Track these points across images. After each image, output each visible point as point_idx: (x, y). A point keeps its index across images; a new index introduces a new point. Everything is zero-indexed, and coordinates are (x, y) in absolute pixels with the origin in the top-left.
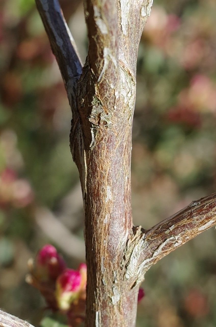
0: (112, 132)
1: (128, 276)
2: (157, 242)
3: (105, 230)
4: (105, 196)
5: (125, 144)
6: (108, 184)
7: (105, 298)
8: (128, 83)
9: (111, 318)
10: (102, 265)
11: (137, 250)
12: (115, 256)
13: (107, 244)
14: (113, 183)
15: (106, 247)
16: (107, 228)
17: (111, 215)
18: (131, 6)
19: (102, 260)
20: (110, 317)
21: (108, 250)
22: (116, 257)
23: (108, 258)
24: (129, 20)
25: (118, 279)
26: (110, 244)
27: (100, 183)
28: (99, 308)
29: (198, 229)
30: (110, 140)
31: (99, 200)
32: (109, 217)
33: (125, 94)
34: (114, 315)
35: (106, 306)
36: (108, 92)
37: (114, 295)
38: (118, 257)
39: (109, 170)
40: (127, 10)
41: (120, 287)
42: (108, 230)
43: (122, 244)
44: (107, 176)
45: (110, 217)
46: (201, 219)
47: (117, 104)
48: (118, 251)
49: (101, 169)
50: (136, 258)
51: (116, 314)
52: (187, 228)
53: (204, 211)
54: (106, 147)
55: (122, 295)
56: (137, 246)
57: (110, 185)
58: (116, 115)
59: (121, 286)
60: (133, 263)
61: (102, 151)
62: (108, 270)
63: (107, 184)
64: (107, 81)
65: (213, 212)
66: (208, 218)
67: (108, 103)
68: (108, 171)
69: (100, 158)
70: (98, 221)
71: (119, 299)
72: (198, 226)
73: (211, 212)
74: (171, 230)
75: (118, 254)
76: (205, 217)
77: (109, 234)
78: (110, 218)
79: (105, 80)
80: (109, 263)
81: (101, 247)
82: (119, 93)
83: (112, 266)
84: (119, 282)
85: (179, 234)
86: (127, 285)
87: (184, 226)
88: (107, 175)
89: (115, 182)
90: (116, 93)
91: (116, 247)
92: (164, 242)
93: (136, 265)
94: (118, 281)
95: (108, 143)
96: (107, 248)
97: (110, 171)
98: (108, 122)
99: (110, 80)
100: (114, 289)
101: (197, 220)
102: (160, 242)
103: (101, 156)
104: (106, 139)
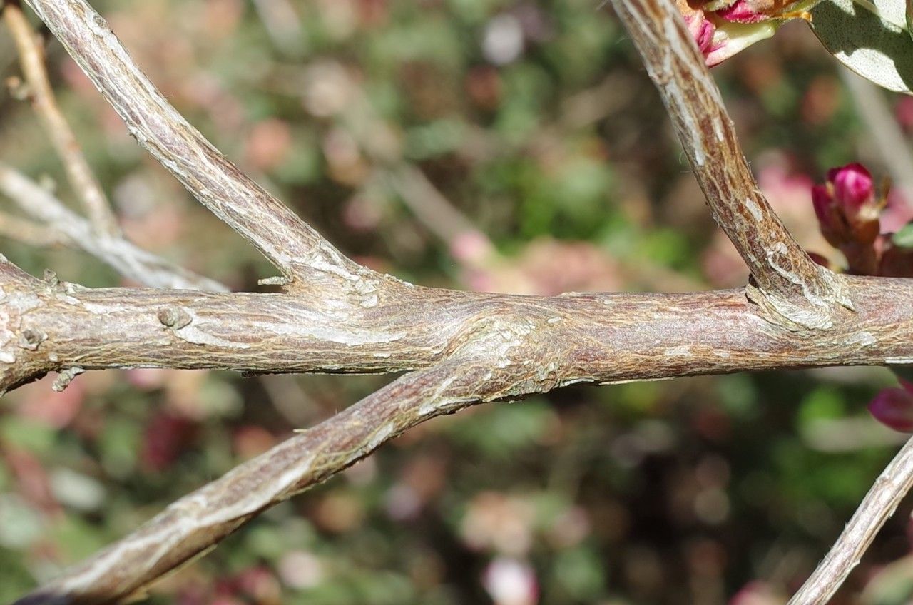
0: (571, 355)
1: (828, 323)
2: (775, 278)
3: (741, 356)
4: (681, 358)
5: (596, 325)
6: (661, 354)
7: (863, 353)
8: (489, 337)
9: (900, 343)
10: (803, 360)
11: (784, 309)
12: (789, 343)
13: (766, 353)
14: (661, 346)
15: (771, 354)
16: (739, 353)
17: (717, 346)
18: (358, 326)
19: (793, 359)
20: (899, 345)
21: (776, 352)
22: (791, 341)
23: (791, 352)
24: (382, 329)
25: (831, 339)
26: (767, 349)
27: (658, 366)
28: (879, 359)
29: (759, 221)
30: (585, 357)
31: (687, 365)
32: (720, 350)
33: (506, 347)
34: (896, 339)
35: (878, 351)
36: (499, 380)
37: (860, 342)
38: (791, 338)
39: (636, 353)
40: (365, 333)
41: (846, 335)
42: (742, 351)
43: (770, 329)
44: (647, 357)
45: (719, 348)
46: (740, 220)
47: (521, 359)
48: (782, 337)
49: (632, 366)
50: (796, 313)
51: (894, 336)
52: (754, 238)
53: (728, 214)
54: (596, 362)
55: (861, 329)
56: (778, 309)
57: (664, 350)
58: (540, 357)
59: (844, 332)
60: (806, 317)
61: (601, 366)
62: (812, 353)
63: (661, 356)
64: (477, 388)
65: (730, 203)
66: (741, 209)
67: (518, 374)
68: (638, 355)
69: (613, 369)
70: (725, 365)
71: (868, 333)
72: (753, 224)
73: (731, 205)
74: (755, 259)
75: (786, 338)
76: (738, 214)
77: (749, 350)
78: (722, 348)
79: (476, 391)
80: (800, 351)
81: (770, 360)
82: (501, 359)
83: (806, 348)
84: (837, 337)
85: (765, 249)
86: (846, 322)
87: (751, 242)
88: (644, 357)
89: (660, 341)
90: (502, 365)
91: (774, 340)
92: (775, 270)
93: (809, 313)
94: (833, 339)
95: (590, 359)
96: (773, 352)
97: (638, 351)
98: (551, 370)
99: (477, 383)
100: (847, 343)
101: (742, 224)
102: (775, 275)
103: (611, 367)
104: (581, 365)
